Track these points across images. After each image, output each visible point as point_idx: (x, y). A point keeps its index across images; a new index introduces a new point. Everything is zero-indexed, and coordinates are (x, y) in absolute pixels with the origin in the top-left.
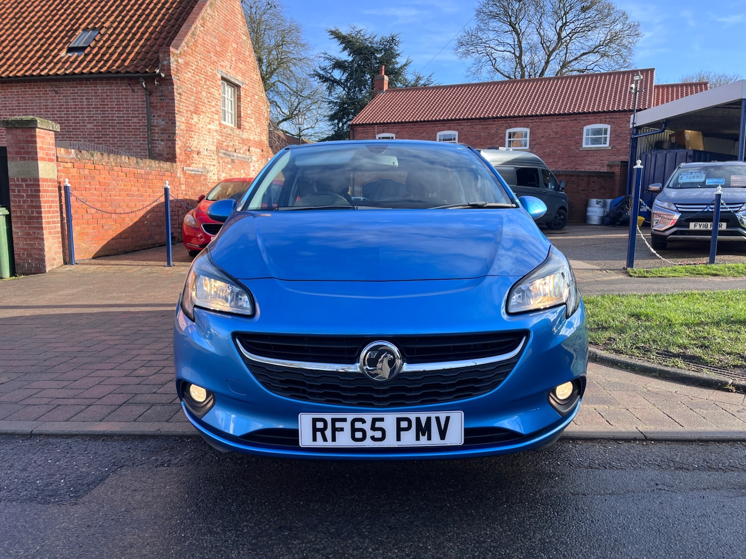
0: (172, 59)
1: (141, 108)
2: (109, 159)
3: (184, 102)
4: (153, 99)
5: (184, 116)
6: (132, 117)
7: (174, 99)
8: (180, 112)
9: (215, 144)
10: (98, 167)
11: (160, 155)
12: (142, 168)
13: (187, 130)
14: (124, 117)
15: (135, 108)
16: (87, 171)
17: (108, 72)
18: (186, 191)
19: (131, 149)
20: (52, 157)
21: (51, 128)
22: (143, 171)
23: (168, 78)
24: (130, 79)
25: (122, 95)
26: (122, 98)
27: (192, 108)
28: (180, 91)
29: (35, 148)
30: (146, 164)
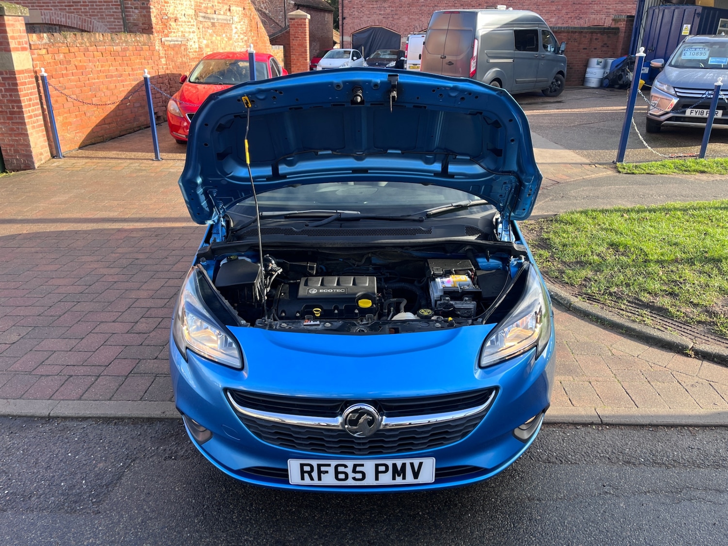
2: (83, 39)
9: (193, 7)
10: (72, 50)
11: (136, 25)
12: (118, 45)
16: (62, 56)
18: (166, 64)
19: (104, 18)
20: (25, 46)
21: (20, 14)
22: (118, 48)
29: (6, 38)
30: (121, 39)
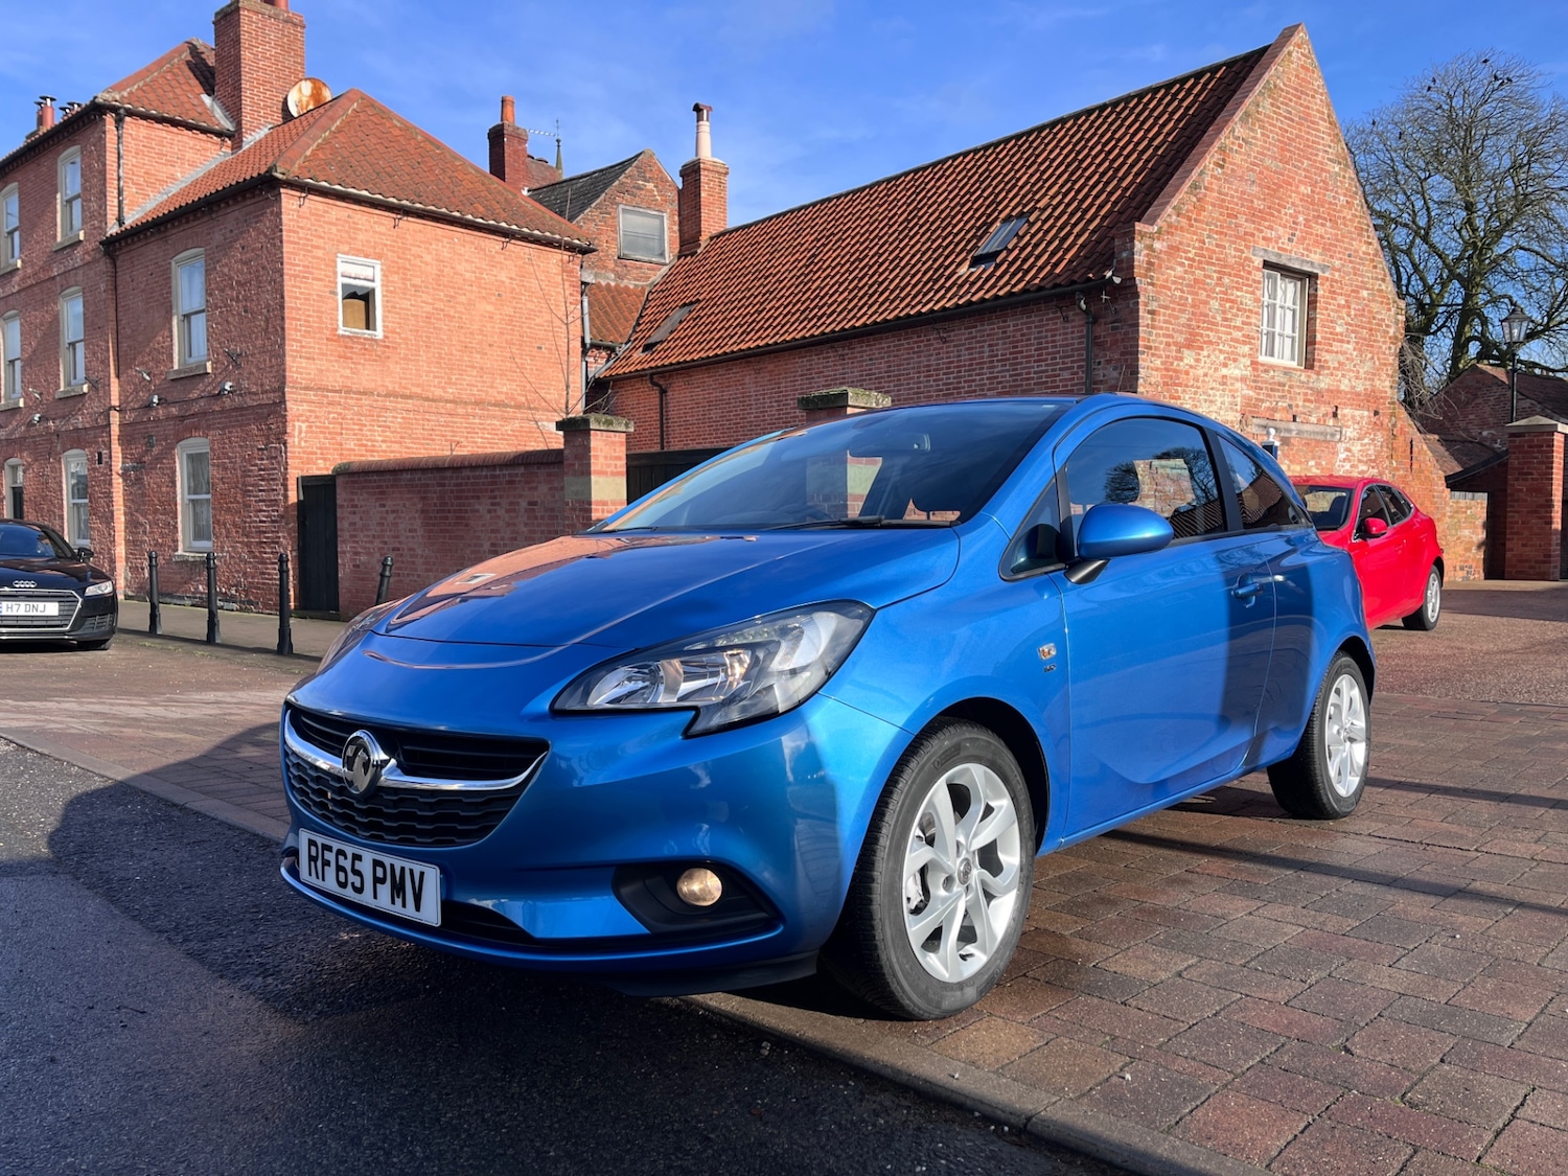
0: (1138, 245)
1: (1078, 350)
3: (1161, 328)
4: (1100, 330)
5: (1160, 357)
6: (1060, 369)
7: (1137, 325)
8: (1150, 348)
9: (1239, 408)
13: (1166, 384)
14: (1047, 371)
15: (1067, 351)
17: (1024, 291)
21: (874, 405)
23: (1128, 283)
24: (1061, 297)
25: (1047, 331)
26: (1046, 337)
27: (1181, 339)
28: (1154, 306)
